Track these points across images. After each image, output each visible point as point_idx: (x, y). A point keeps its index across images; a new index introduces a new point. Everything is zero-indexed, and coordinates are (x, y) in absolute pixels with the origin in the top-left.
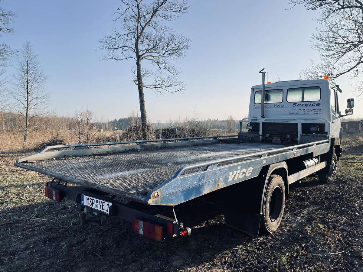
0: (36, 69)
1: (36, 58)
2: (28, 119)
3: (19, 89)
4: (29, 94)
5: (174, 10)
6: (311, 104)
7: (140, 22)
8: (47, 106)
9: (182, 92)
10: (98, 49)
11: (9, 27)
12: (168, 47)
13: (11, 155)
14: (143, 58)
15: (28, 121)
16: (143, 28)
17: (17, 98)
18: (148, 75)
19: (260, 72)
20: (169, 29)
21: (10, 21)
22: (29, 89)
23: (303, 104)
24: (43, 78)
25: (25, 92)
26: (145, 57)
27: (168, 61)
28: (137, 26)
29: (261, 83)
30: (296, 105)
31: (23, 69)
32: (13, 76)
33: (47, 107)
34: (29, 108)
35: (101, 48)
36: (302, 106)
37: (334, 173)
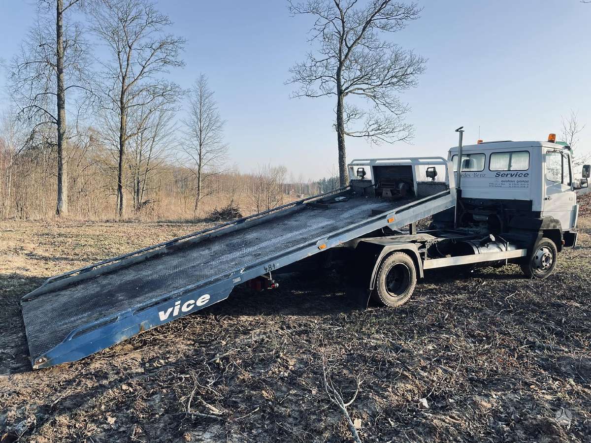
0: (212, 111)
1: (211, 97)
2: (201, 179)
3: (190, 139)
4: (202, 146)
5: (397, 17)
6: (518, 173)
7: (345, 40)
8: (223, 161)
9: (408, 142)
10: (288, 82)
11: (179, 59)
12: (388, 72)
13: (178, 224)
14: (347, 93)
15: (200, 181)
16: (349, 49)
17: (188, 151)
18: (358, 116)
19: (457, 131)
20: (392, 45)
21: (180, 51)
22: (202, 139)
23: (507, 174)
24: (219, 124)
25: (198, 143)
26: (350, 92)
27: (391, 93)
28: (340, 48)
29: (457, 145)
30: (499, 175)
31: (196, 113)
32: (184, 122)
33: (224, 163)
34: (202, 165)
35: (292, 80)
36: (507, 176)
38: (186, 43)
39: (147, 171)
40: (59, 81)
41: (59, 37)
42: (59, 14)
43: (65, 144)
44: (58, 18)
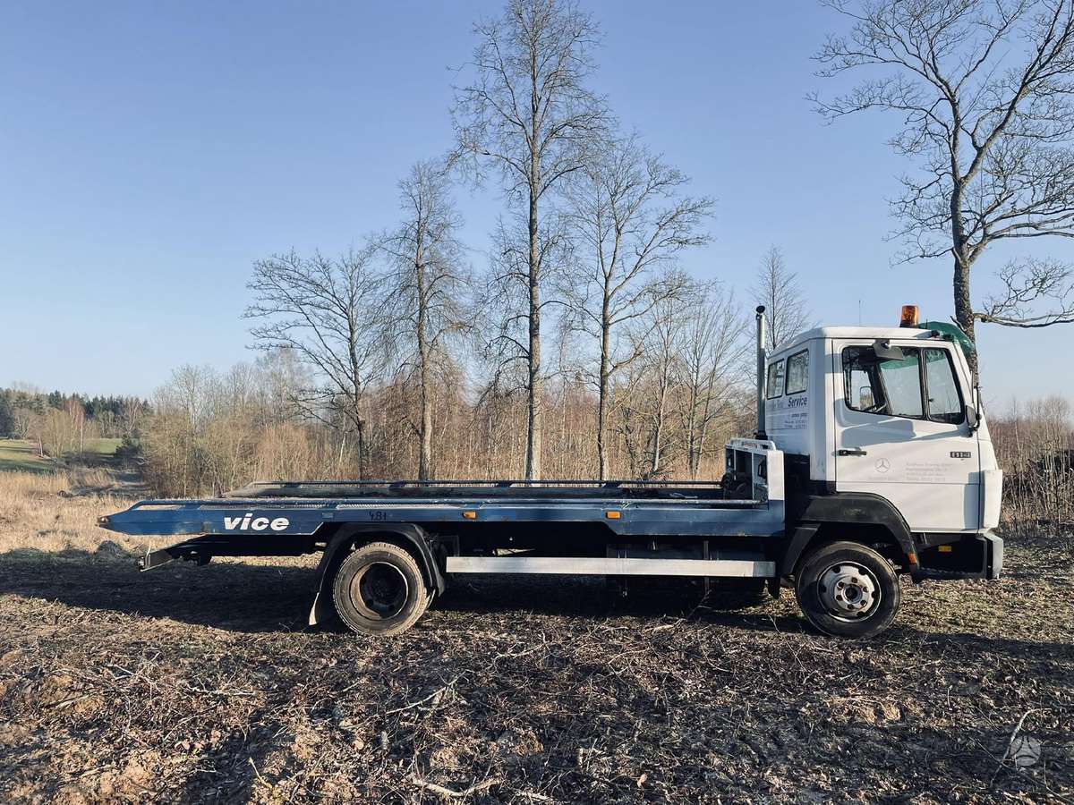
6: (801, 399)
23: (795, 401)
30: (791, 403)
36: (795, 405)
37: (848, 606)
38: (715, 204)
39: (705, 421)
40: (532, 298)
41: (531, 235)
42: (532, 203)
43: (537, 387)
44: (532, 209)
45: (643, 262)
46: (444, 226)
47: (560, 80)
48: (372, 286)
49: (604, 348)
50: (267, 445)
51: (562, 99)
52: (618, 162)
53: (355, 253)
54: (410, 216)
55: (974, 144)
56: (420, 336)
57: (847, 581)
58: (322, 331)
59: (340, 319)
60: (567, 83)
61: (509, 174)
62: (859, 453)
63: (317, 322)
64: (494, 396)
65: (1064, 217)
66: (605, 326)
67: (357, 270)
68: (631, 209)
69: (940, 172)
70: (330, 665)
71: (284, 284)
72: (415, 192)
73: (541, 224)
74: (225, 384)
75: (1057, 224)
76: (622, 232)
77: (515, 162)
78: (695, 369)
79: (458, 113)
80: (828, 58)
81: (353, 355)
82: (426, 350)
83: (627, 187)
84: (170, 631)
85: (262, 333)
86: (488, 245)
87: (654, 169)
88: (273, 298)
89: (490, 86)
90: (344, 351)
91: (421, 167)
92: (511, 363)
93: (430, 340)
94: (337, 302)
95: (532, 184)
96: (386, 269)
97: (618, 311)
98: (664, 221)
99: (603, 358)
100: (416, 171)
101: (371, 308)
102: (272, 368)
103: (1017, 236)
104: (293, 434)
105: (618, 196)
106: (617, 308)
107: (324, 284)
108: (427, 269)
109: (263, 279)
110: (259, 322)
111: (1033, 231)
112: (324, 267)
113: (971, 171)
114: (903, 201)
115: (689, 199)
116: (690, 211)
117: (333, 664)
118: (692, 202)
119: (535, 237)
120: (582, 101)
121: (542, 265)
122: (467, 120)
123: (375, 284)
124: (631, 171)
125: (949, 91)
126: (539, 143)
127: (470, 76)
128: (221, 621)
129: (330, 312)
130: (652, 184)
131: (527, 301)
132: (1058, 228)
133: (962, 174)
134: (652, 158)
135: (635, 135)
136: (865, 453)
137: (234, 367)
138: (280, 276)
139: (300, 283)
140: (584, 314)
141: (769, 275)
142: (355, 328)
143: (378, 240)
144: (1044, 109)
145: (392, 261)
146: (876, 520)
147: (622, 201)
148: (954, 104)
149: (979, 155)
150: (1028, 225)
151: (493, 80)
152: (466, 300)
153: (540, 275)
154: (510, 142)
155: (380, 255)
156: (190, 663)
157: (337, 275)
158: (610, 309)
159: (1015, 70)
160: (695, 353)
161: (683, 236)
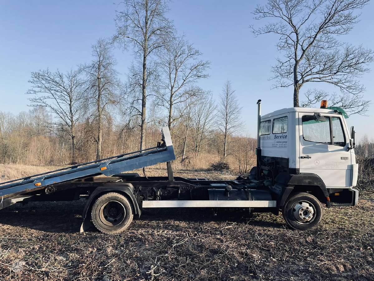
1: (234, 93)
2: (226, 145)
4: (227, 124)
6: (283, 135)
23: (279, 136)
24: (237, 110)
25: (224, 122)
30: (276, 137)
31: (224, 104)
34: (227, 135)
36: (279, 138)
37: (303, 218)
38: (211, 63)
39: (201, 140)
40: (143, 93)
41: (144, 70)
42: (145, 58)
43: (144, 126)
44: (144, 60)
45: (185, 82)
46: (109, 64)
47: (156, 13)
48: (79, 84)
49: (170, 113)
50: (33, 144)
51: (156, 20)
52: (177, 45)
53: (73, 72)
54: (96, 59)
55: (302, 48)
56: (98, 105)
57: (305, 208)
58: (59, 101)
59: (66, 97)
60: (159, 14)
61: (136, 46)
62: (308, 157)
63: (57, 97)
64: (128, 129)
65: (329, 76)
66: (171, 105)
67: (74, 78)
68: (181, 63)
69: (290, 58)
70: (94, 251)
71: (44, 82)
72: (98, 50)
73: (147, 66)
74: (16, 119)
75: (326, 78)
76: (178, 71)
77: (139, 42)
78: (198, 122)
79: (117, 21)
80: (257, 13)
81: (71, 111)
82: (101, 110)
83: (180, 55)
84: (10, 231)
85: (35, 100)
86: (128, 72)
87: (190, 49)
88: (39, 87)
89: (130, 12)
90: (67, 109)
91: (101, 41)
92: (135, 117)
93: (102, 106)
94: (65, 90)
95: (145, 51)
96: (85, 79)
97: (175, 100)
98: (193, 68)
99: (170, 116)
100: (99, 42)
101: (78, 93)
102: (35, 114)
103: (313, 81)
104: (44, 139)
105: (177, 58)
106: (175, 98)
107: (60, 83)
108: (102, 80)
109: (35, 79)
110: (33, 96)
111: (319, 80)
112: (60, 76)
113: (301, 58)
114: (277, 67)
115: (202, 61)
116: (202, 65)
117: (95, 251)
118: (203, 63)
119: (145, 70)
120: (164, 22)
121: (147, 81)
122: (121, 24)
123: (81, 84)
124: (182, 49)
125: (296, 29)
126: (148, 36)
127: (123, 8)
128: (33, 226)
129: (62, 93)
130: (189, 54)
131: (141, 94)
132: (327, 79)
133: (298, 59)
134: (189, 45)
135: (183, 36)
136: (310, 158)
137: (20, 113)
138: (42, 78)
139: (50, 82)
140: (163, 100)
141: (226, 90)
142: (72, 100)
143: (83, 67)
144: (324, 39)
145: (88, 76)
146: (315, 184)
147: (178, 60)
148: (297, 34)
149: (303, 53)
150: (317, 78)
151: (131, 10)
152: (117, 92)
153: (147, 84)
154: (137, 34)
155: (84, 73)
156: (24, 251)
157: (65, 79)
158: (173, 99)
159: (316, 24)
160: (198, 116)
161: (199, 74)
